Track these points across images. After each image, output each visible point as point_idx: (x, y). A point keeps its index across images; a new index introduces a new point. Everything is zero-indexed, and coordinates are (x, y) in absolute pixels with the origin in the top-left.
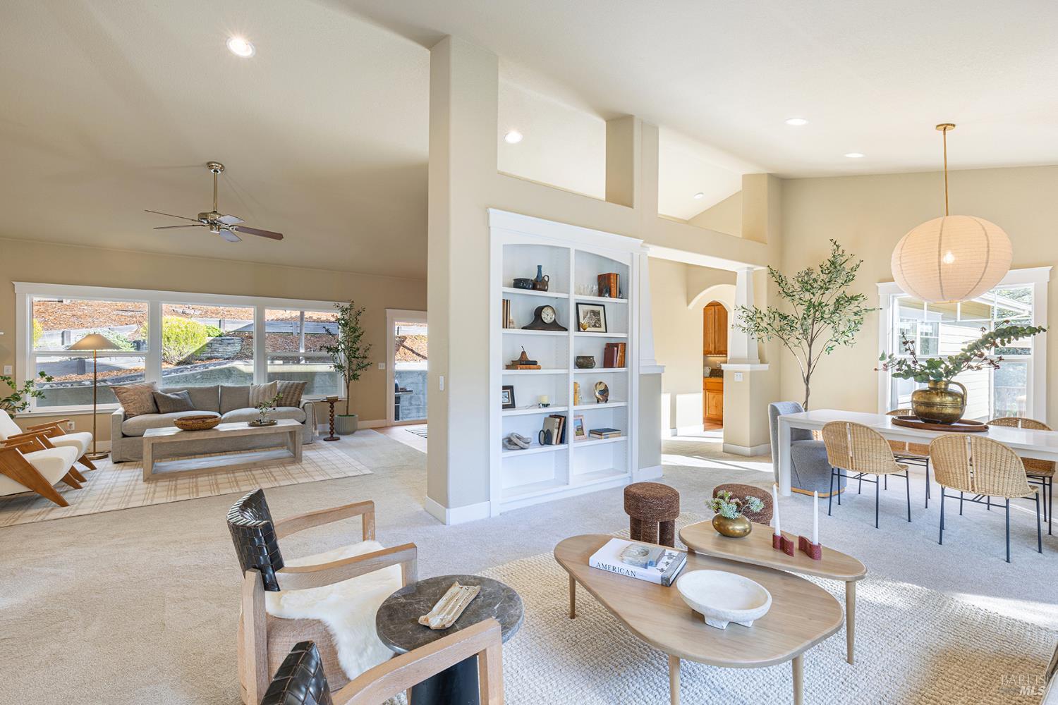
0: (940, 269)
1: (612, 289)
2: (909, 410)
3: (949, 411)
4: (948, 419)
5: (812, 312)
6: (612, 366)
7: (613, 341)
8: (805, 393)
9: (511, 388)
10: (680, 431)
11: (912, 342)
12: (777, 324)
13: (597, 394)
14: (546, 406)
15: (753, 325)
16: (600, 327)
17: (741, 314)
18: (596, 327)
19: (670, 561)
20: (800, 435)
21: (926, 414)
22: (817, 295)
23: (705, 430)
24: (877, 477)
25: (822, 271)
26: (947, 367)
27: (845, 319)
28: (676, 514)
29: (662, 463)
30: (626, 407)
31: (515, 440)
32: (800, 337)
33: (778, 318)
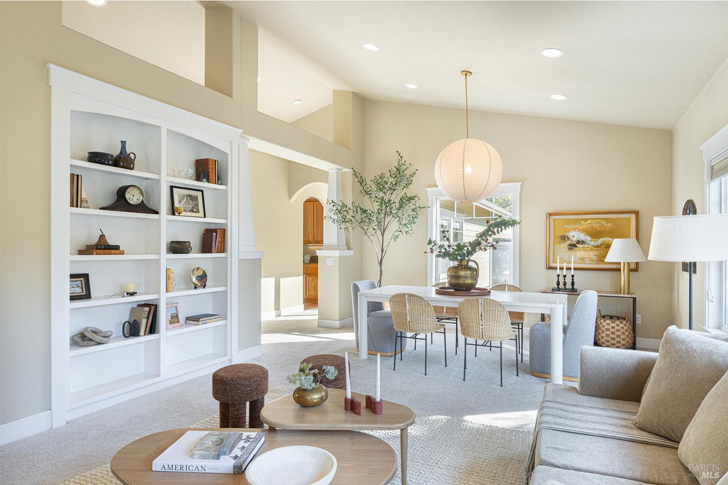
0: (463, 177)
1: (210, 174)
2: (446, 283)
3: (469, 281)
4: (468, 287)
5: (384, 207)
6: (210, 251)
7: (212, 227)
8: (379, 273)
9: (86, 276)
10: (284, 311)
11: (448, 231)
12: (359, 216)
13: (194, 280)
14: (132, 294)
15: (341, 217)
16: (198, 212)
17: (332, 208)
18: (194, 212)
19: (246, 445)
20: (375, 307)
21: (456, 284)
22: (388, 194)
23: (305, 310)
24: (426, 335)
25: (390, 175)
26: (468, 249)
27: (406, 215)
28: (265, 391)
29: (262, 342)
30: (225, 292)
31: (89, 335)
32: (376, 228)
33: (359, 212)
